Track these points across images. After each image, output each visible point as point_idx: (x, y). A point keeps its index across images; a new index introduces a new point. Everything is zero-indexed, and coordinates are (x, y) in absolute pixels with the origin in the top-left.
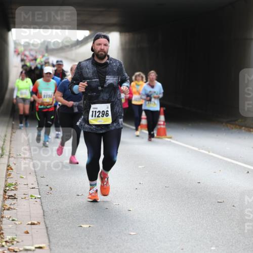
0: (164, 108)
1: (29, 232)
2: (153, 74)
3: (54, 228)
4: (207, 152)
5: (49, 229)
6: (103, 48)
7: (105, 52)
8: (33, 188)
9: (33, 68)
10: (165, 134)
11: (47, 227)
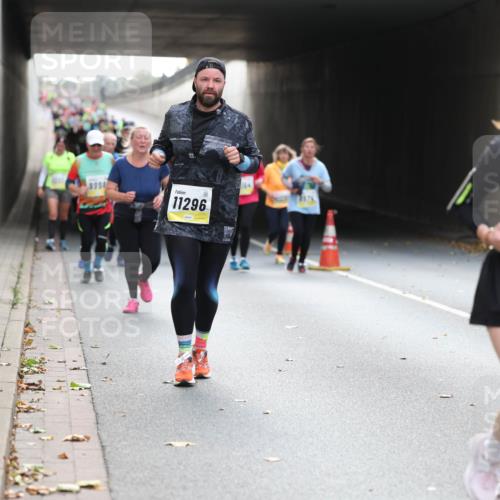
0: (336, 212)
1: (68, 455)
2: (310, 144)
3: (117, 449)
4: (420, 299)
5: (108, 449)
6: (211, 86)
7: (215, 94)
8: (75, 369)
9: (76, 130)
10: (337, 263)
11: (103, 446)
